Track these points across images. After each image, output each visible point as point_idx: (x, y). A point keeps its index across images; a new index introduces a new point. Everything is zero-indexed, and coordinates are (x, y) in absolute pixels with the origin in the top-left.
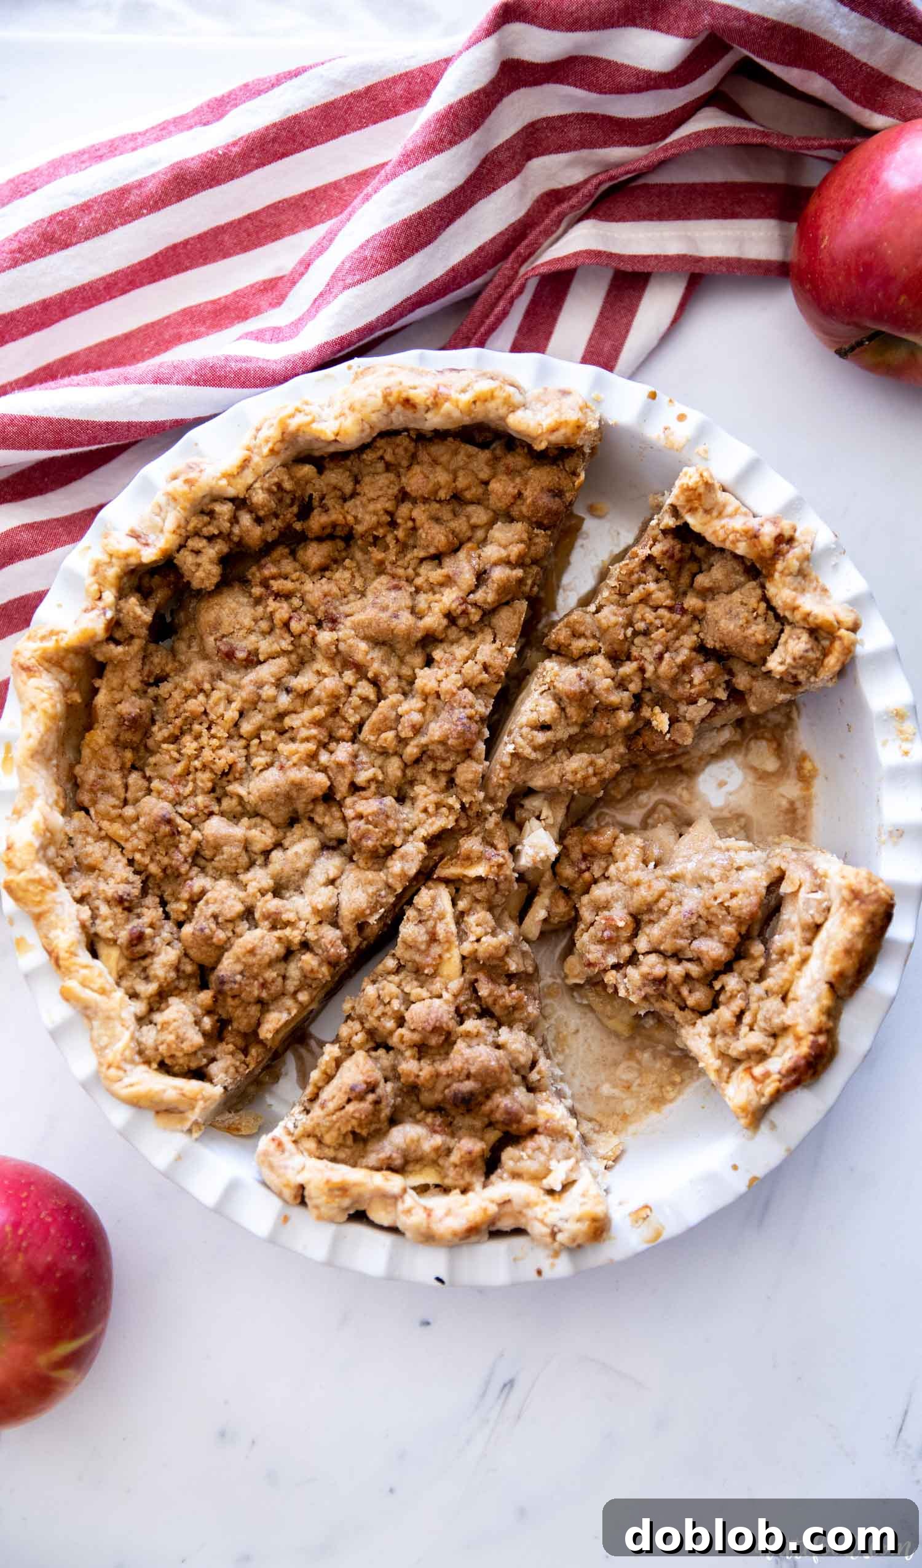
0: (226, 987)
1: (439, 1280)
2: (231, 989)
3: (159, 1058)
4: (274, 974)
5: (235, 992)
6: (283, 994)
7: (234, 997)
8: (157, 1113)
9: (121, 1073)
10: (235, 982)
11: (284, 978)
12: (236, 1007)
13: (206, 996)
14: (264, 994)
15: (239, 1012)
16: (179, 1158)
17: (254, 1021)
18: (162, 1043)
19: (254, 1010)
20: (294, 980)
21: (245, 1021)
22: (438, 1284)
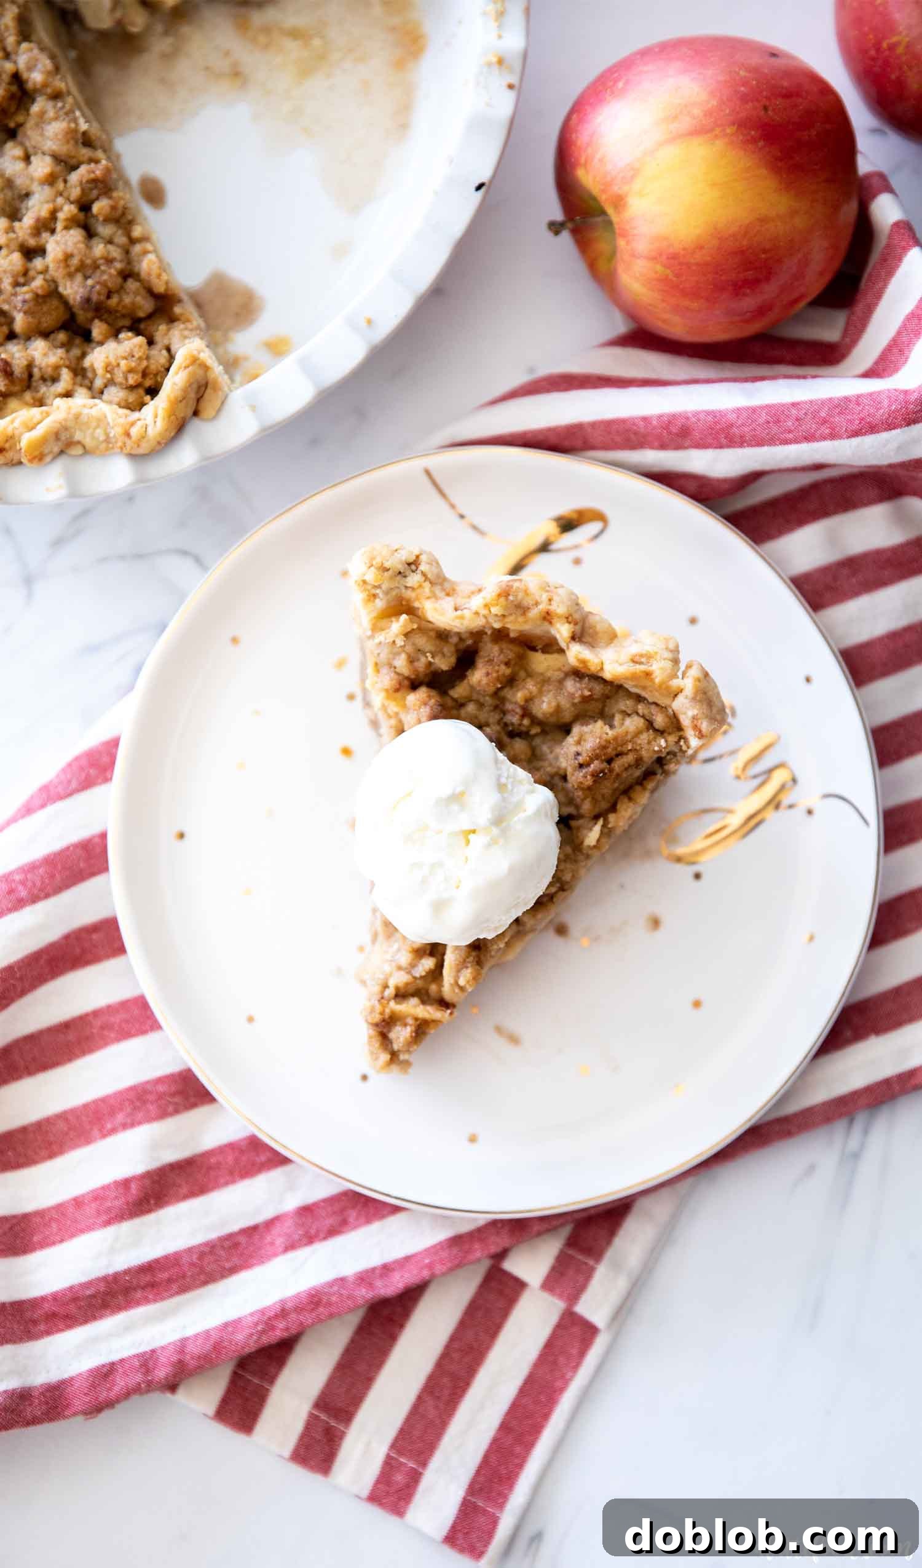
0: (95, 298)
1: (479, 187)
2: (99, 293)
3: (141, 391)
4: (101, 246)
5: (105, 291)
6: (127, 252)
7: (109, 297)
8: (196, 413)
9: (139, 423)
10: (93, 287)
11: (110, 242)
12: (121, 300)
13: (98, 330)
14: (119, 265)
15: (127, 300)
16: (253, 408)
17: (143, 292)
18: (126, 379)
19: (132, 285)
20: (114, 234)
21: (139, 299)
22: (483, 189)
